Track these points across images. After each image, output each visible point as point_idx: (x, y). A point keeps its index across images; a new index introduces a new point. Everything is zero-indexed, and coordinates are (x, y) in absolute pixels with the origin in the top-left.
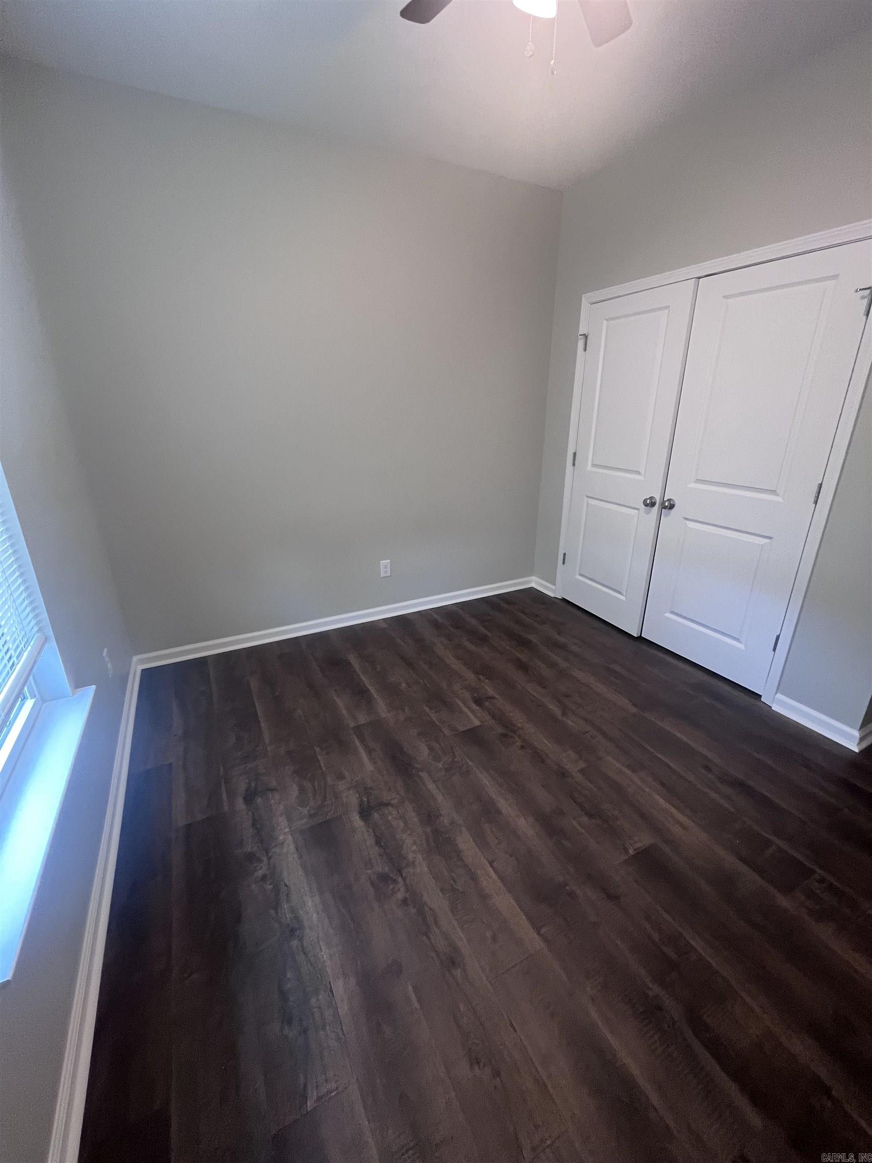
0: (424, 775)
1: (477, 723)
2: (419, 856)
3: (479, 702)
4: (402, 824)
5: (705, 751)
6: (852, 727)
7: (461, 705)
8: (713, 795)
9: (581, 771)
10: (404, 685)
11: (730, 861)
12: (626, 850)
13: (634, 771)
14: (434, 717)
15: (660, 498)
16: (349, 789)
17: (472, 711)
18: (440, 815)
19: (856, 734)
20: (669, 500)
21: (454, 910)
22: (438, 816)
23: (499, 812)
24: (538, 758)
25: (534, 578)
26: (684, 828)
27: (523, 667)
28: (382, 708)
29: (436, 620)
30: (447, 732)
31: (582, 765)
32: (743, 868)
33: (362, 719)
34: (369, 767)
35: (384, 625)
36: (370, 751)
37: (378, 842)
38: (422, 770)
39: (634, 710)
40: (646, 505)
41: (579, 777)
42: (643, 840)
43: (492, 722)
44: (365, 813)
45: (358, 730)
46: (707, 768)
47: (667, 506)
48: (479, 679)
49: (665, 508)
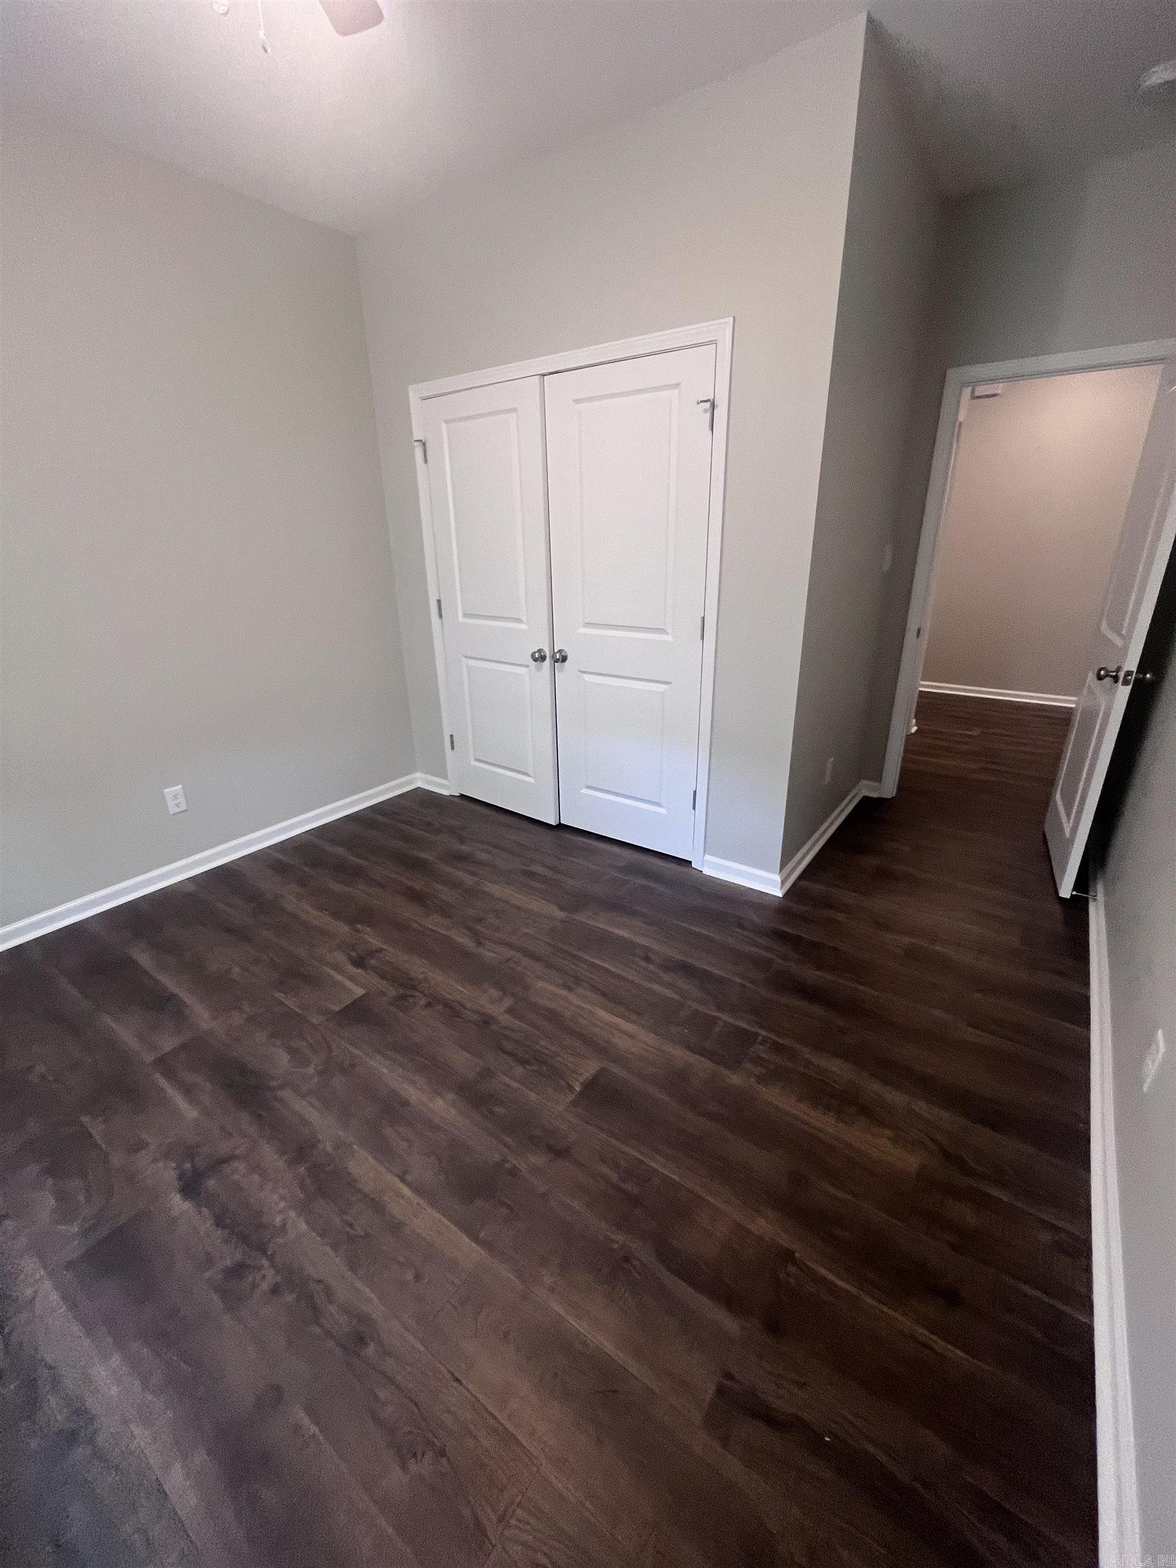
0: (286, 1094)
1: (359, 992)
2: (292, 1214)
3: (359, 962)
4: (256, 1178)
5: (643, 941)
6: (774, 872)
7: (332, 972)
8: (656, 987)
9: (510, 1011)
10: (236, 969)
11: (680, 1054)
12: (571, 1088)
13: (570, 989)
14: (291, 1002)
15: (550, 650)
16: (155, 1160)
17: (352, 978)
18: (319, 1141)
19: (777, 878)
20: (560, 651)
21: (353, 1266)
22: (314, 1146)
23: (405, 1104)
24: (451, 1011)
25: (419, 775)
26: (632, 1037)
27: (417, 897)
28: (202, 1015)
29: (280, 862)
30: (316, 1019)
31: (508, 1002)
32: (692, 1058)
33: (168, 1043)
34: (190, 1113)
35: (191, 888)
36: (188, 1091)
37: (219, 1222)
38: (281, 1087)
39: (561, 915)
40: (536, 660)
41: (505, 1019)
42: (590, 1068)
43: (383, 985)
44: (190, 1187)
45: (163, 1064)
46: (648, 960)
47: (559, 659)
48: (357, 931)
49: (557, 661)
